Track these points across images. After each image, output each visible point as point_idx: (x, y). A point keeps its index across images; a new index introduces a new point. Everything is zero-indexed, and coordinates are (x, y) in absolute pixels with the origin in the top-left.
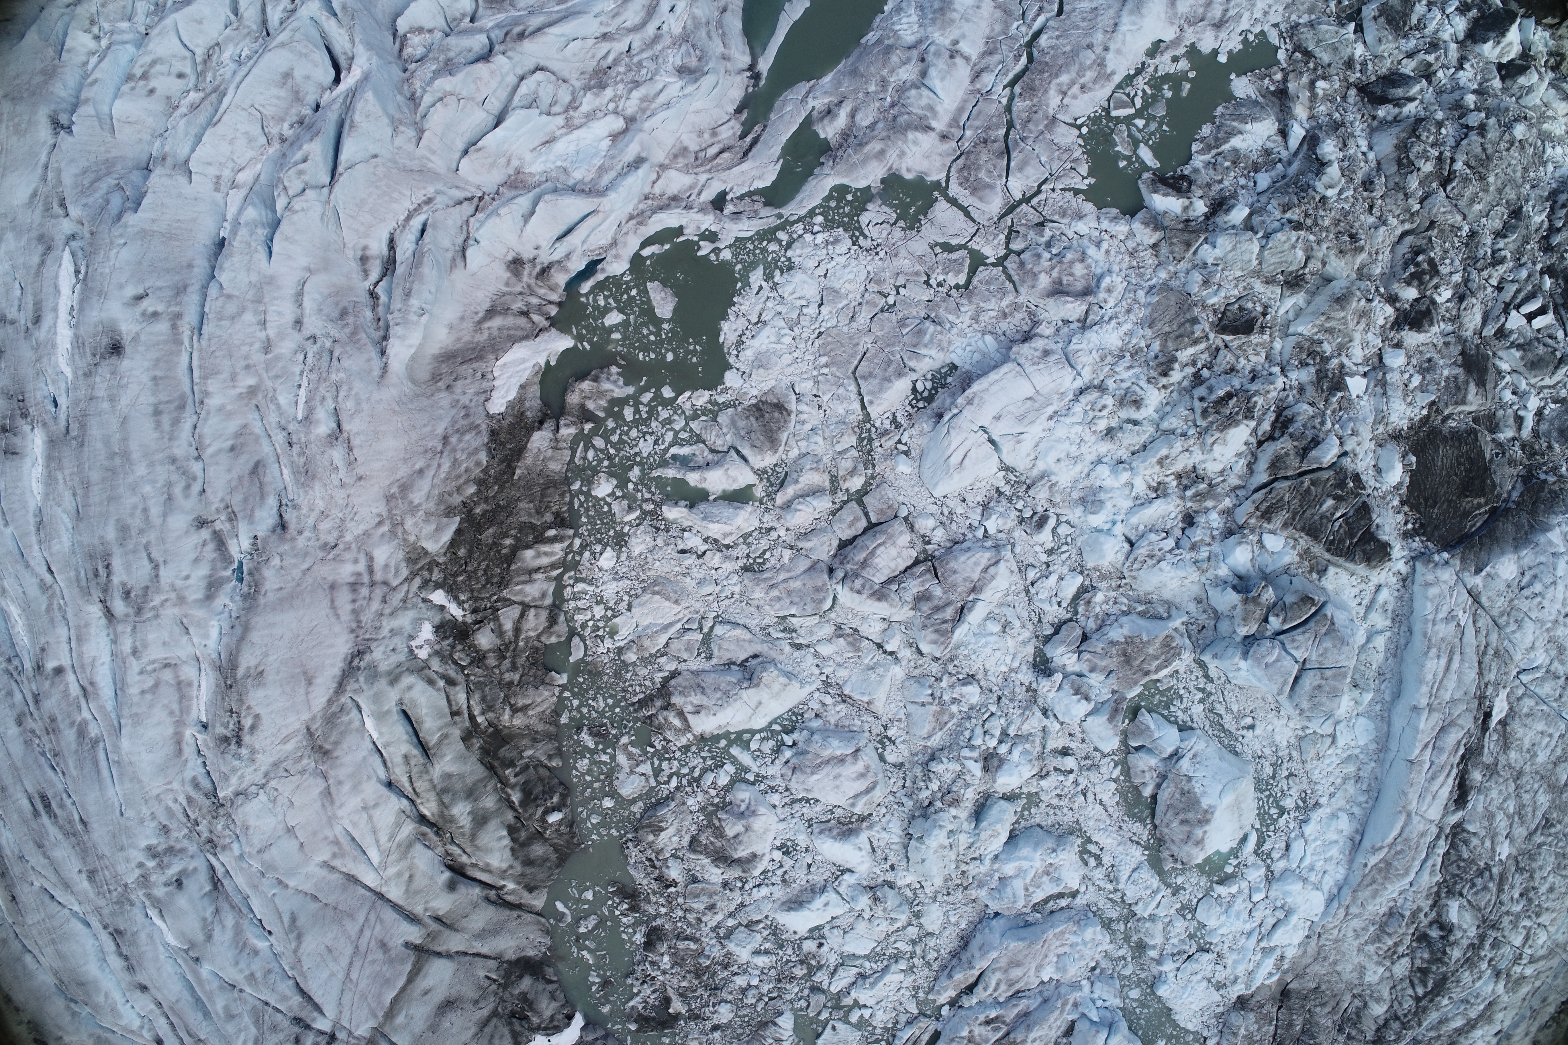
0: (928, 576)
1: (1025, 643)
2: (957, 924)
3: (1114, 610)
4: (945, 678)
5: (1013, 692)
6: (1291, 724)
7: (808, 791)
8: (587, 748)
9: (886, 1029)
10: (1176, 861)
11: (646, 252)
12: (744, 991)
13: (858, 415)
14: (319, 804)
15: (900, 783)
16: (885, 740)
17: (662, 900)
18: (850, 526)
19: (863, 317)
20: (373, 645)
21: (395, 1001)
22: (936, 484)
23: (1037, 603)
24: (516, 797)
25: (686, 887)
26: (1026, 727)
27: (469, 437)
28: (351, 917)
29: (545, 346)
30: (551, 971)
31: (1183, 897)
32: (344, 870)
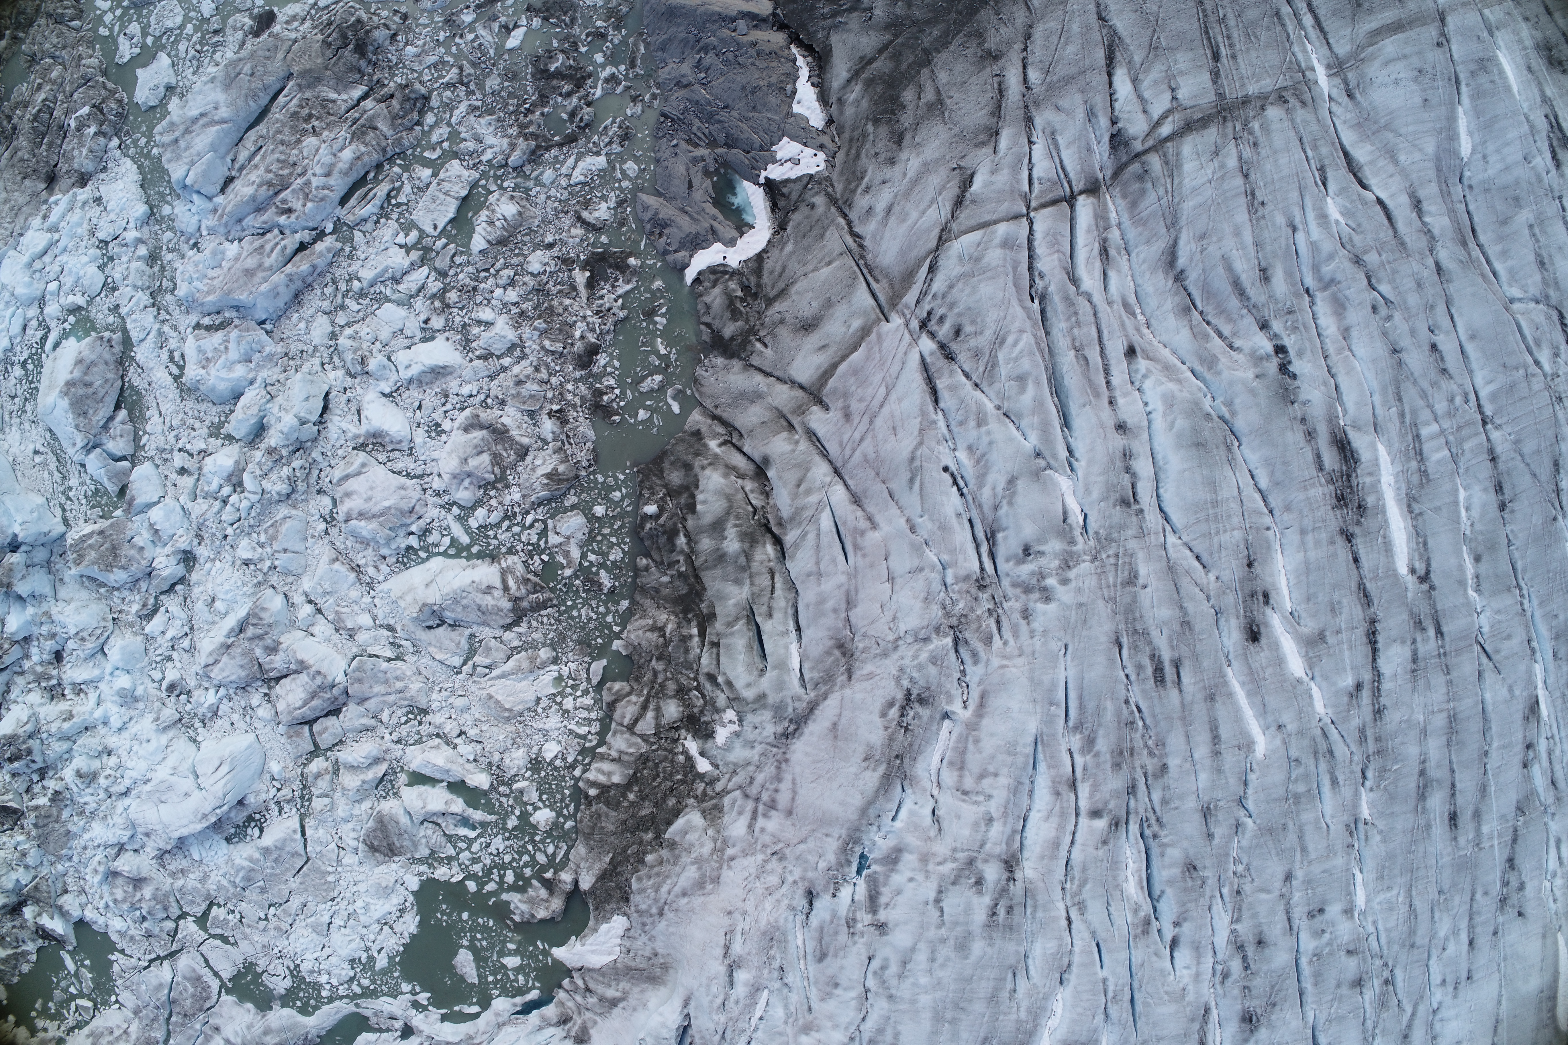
0: (267, 667)
1: (198, 584)
2: (300, 319)
3: (126, 593)
4: (265, 570)
5: (213, 541)
6: (7, 447)
7: (403, 488)
8: (609, 571)
9: (388, 218)
10: (109, 341)
11: (475, 1009)
12: (512, 283)
13: (309, 823)
14: (861, 596)
15: (323, 475)
16: (330, 520)
17: (569, 397)
18: (326, 729)
19: (295, 903)
20: (772, 740)
21: (855, 348)
22: (248, 746)
23: (183, 615)
24: (681, 540)
25: (541, 408)
26: (205, 507)
27: (643, 907)
28: (866, 460)
29: (576, 958)
30: (704, 337)
31: (111, 301)
32: (860, 513)
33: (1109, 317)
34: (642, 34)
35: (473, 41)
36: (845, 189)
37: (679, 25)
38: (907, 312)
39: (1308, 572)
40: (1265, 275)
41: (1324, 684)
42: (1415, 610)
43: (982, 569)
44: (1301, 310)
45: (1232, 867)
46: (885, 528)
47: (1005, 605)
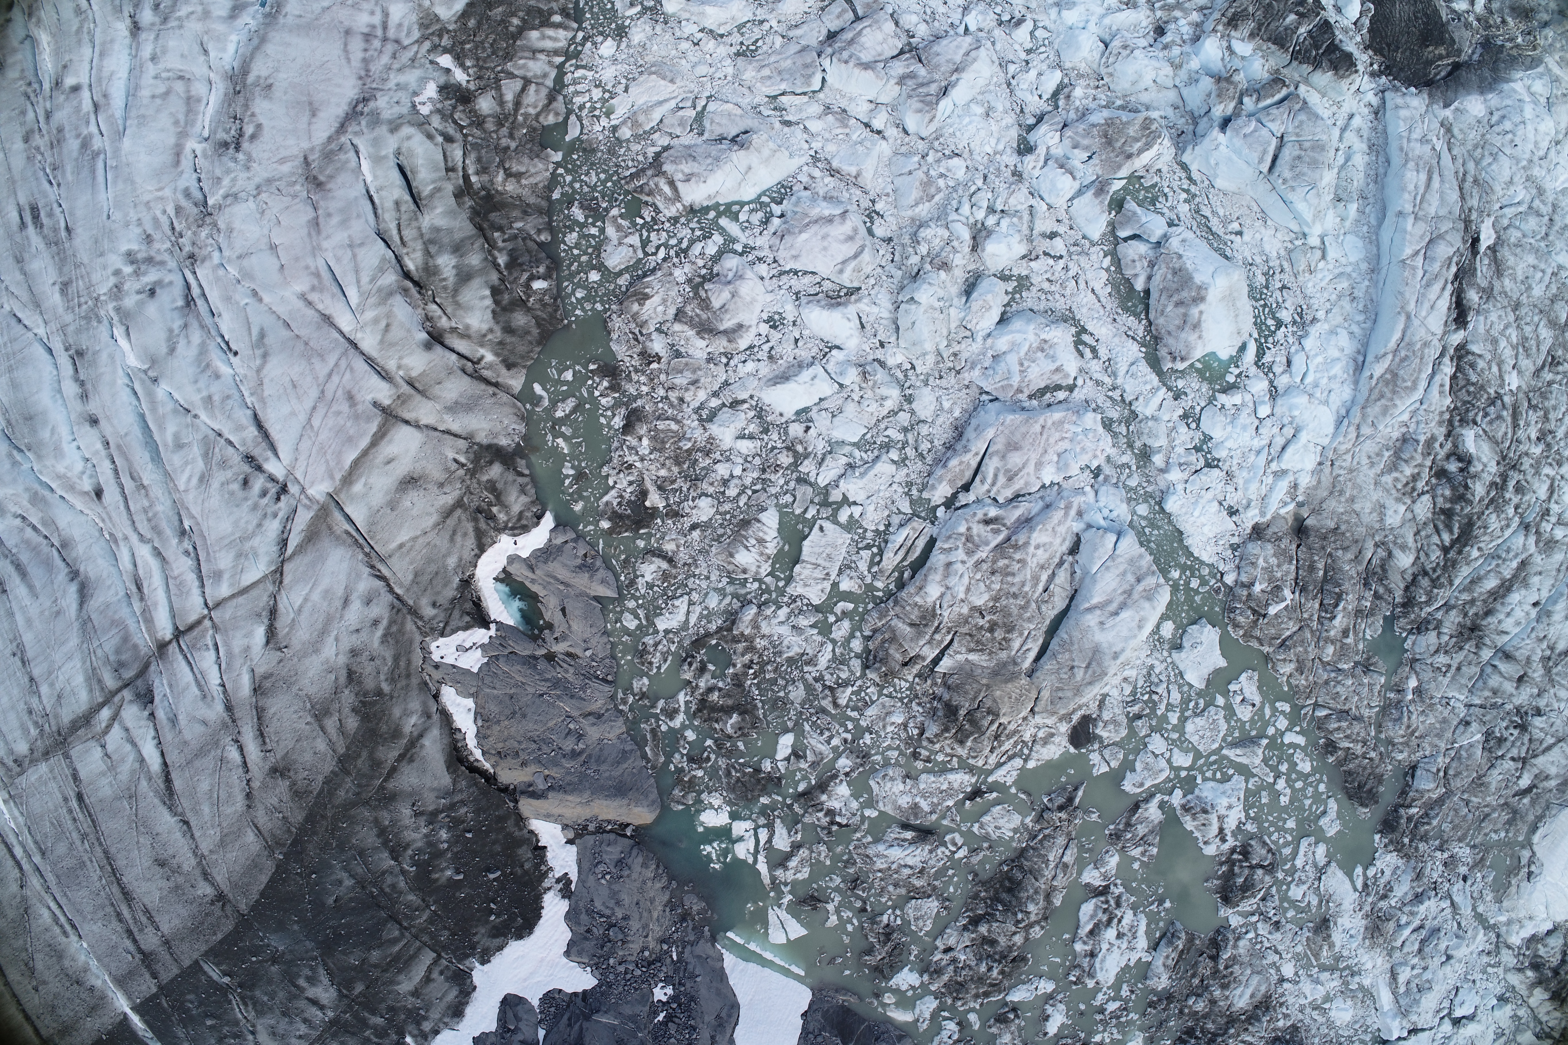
0: (913, 61)
1: (1007, 127)
2: (951, 411)
3: (1092, 106)
4: (931, 152)
5: (998, 170)
6: (1279, 235)
7: (795, 257)
8: (576, 222)
9: (877, 531)
10: (1174, 360)
12: (725, 482)
14: (305, 231)
15: (889, 257)
16: (872, 215)
17: (643, 379)
18: (838, 17)
20: (379, 94)
21: (356, 463)
23: (1019, 93)
24: (502, 260)
25: (669, 363)
26: (1012, 201)
28: (321, 357)
30: (523, 462)
31: (1186, 402)
32: (321, 308)
33: (122, 524)
34: (653, 768)
35: (831, 737)
36: (403, 624)
37: (609, 778)
38: (305, 501)
43: (194, 272)
46: (288, 294)
47: (169, 244)
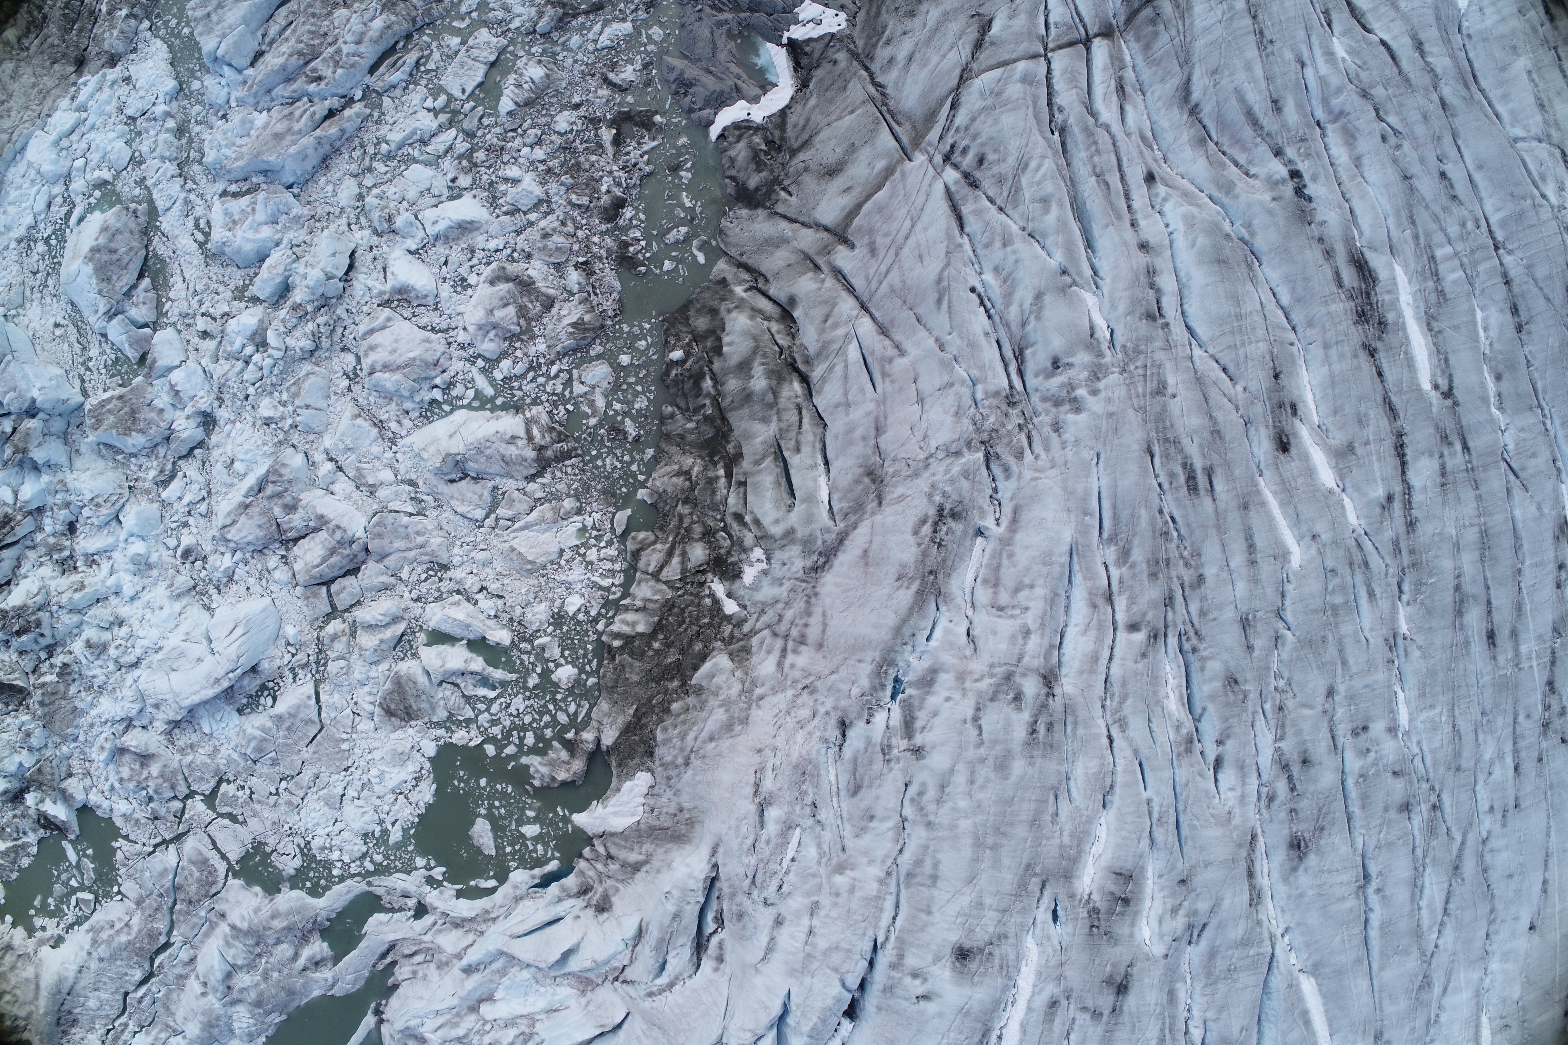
0: (285, 527)
1: (218, 446)
2: (328, 182)
3: (143, 460)
4: (286, 428)
5: (234, 402)
7: (428, 341)
9: (416, 84)
10: (135, 211)
11: (492, 883)
12: (539, 142)
13: (324, 688)
14: (890, 421)
15: (347, 332)
16: (353, 377)
17: (595, 249)
18: (344, 588)
19: (307, 776)
20: (801, 574)
21: (879, 187)
22: (264, 610)
23: (201, 479)
24: (708, 383)
25: (567, 260)
26: (227, 367)
27: (668, 758)
28: (893, 290)
29: (598, 822)
30: (729, 190)
31: (137, 174)
32: (887, 342)
33: (1129, 147)
36: (866, 45)
38: (930, 149)
39: (1333, 385)
40: (1277, 106)
41: (1355, 495)
42: (1441, 424)
43: (1011, 387)
44: (1314, 140)
45: (1273, 683)
46: (913, 352)
47: (1035, 420)
